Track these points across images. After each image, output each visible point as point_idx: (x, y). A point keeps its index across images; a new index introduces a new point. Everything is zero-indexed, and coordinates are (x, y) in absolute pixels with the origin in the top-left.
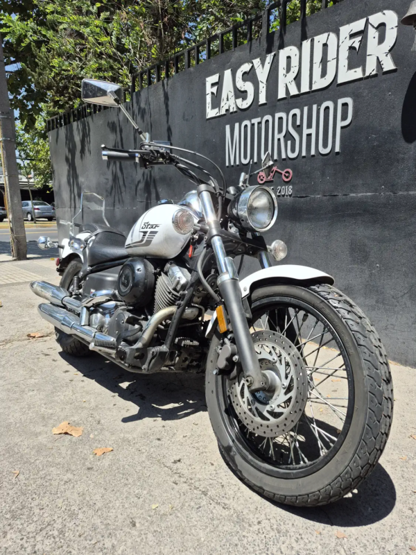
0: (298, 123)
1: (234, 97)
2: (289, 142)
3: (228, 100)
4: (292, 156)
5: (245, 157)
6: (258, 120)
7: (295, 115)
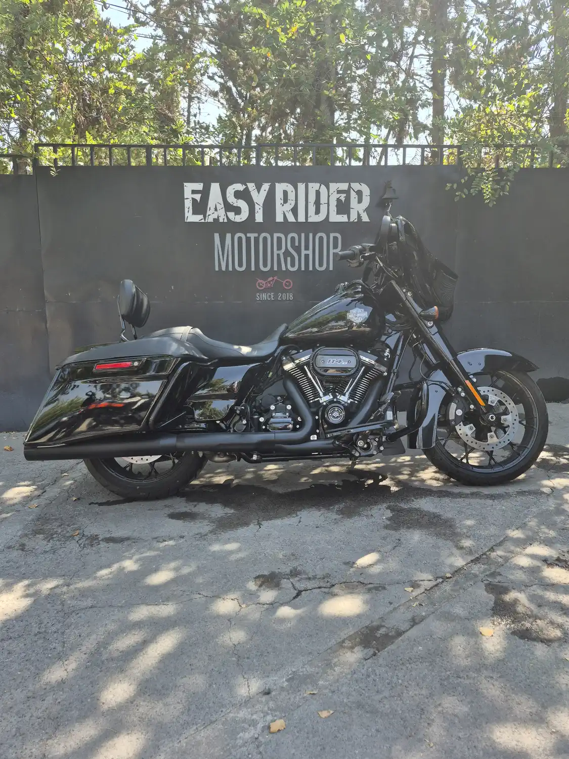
0: (297, 244)
1: (224, 209)
2: (289, 259)
3: (216, 210)
4: (292, 269)
5: (240, 265)
6: (256, 235)
7: (293, 239)
